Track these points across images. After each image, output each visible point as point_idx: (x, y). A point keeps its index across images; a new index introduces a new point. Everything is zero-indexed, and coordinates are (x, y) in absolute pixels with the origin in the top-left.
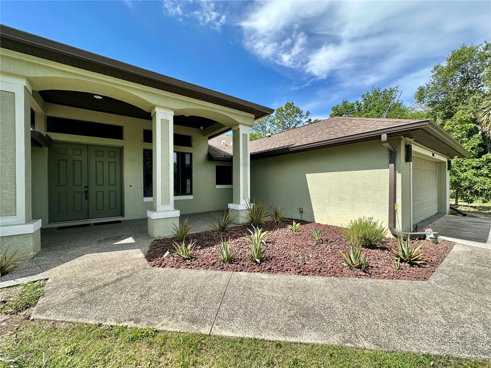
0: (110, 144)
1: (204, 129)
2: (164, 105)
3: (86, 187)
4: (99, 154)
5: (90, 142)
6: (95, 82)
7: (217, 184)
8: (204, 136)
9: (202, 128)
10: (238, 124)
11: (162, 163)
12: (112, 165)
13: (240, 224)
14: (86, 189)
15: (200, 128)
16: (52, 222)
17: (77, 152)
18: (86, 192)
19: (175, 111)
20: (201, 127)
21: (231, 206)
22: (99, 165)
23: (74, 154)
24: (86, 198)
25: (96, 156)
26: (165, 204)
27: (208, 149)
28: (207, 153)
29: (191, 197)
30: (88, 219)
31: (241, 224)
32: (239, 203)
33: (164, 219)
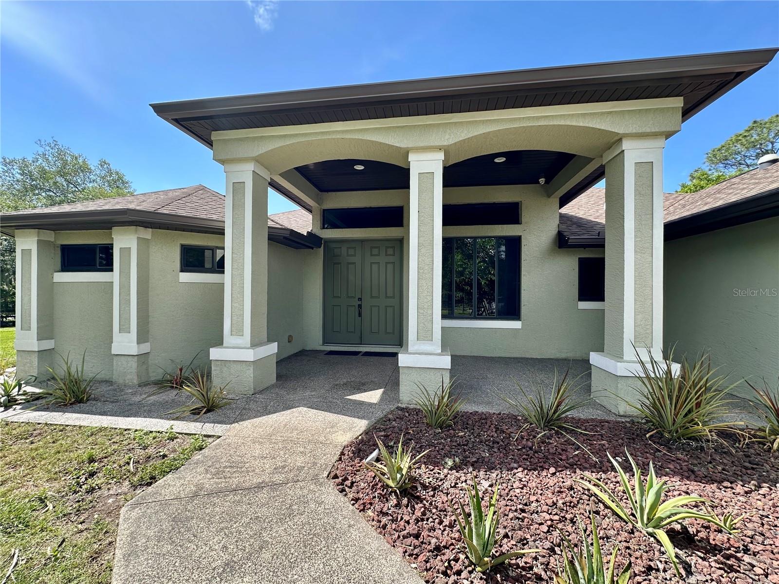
0: (386, 236)
1: (547, 182)
2: (422, 145)
3: (360, 299)
4: (375, 251)
5: (364, 236)
6: (319, 137)
7: (580, 299)
8: (549, 196)
9: (542, 181)
10: (620, 140)
11: (420, 260)
12: (390, 267)
13: (622, 413)
14: (359, 303)
15: (539, 183)
16: (326, 343)
17: (351, 252)
18: (360, 306)
19: (447, 151)
20: (540, 180)
21: (595, 358)
22: (375, 267)
23: (348, 255)
24: (360, 315)
25: (372, 255)
26: (424, 340)
27: (558, 223)
28: (557, 231)
29: (514, 324)
30: (361, 344)
31: (625, 416)
32: (619, 356)
33: (418, 369)
